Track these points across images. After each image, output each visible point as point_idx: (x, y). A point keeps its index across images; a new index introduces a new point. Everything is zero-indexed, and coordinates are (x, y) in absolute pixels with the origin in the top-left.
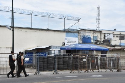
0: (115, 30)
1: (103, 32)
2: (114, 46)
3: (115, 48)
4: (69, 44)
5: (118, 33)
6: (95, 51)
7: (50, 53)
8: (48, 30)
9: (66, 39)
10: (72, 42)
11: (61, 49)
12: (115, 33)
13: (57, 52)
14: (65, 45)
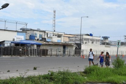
0: (54, 31)
1: (46, 32)
2: (48, 42)
3: (49, 43)
4: (18, 40)
5: (57, 33)
6: (35, 45)
7: (4, 45)
8: (5, 30)
9: (15, 36)
10: (20, 38)
11: (12, 43)
12: (54, 33)
13: (9, 45)
14: (15, 40)
